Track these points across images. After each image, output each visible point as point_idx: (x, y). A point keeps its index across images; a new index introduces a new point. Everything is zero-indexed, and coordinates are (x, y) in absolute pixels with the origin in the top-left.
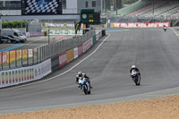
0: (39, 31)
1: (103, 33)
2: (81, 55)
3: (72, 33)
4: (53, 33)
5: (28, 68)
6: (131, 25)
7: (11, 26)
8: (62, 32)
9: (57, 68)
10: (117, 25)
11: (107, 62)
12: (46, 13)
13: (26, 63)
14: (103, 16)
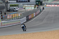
0: (22, 7)
1: (43, 8)
2: (36, 15)
4: (27, 8)
5: (19, 20)
6: (53, 6)
7: (13, 6)
8: (30, 8)
9: (28, 20)
10: (48, 6)
11: (45, 18)
12: (24, 2)
13: (18, 18)
14: (43, 3)
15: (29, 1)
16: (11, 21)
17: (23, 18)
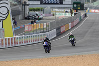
0: (50, 13)
1: (85, 15)
2: (73, 27)
3: (68, 15)
4: (58, 15)
7: (34, 10)
8: (62, 14)
9: (59, 34)
10: (93, 11)
12: (54, 4)
13: (42, 31)
14: (85, 5)
15: (61, 3)
16: (30, 35)
17: (50, 30)
